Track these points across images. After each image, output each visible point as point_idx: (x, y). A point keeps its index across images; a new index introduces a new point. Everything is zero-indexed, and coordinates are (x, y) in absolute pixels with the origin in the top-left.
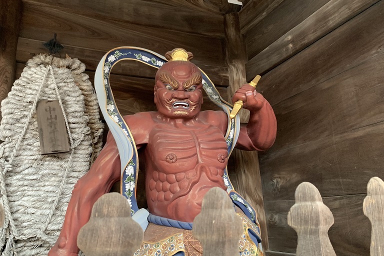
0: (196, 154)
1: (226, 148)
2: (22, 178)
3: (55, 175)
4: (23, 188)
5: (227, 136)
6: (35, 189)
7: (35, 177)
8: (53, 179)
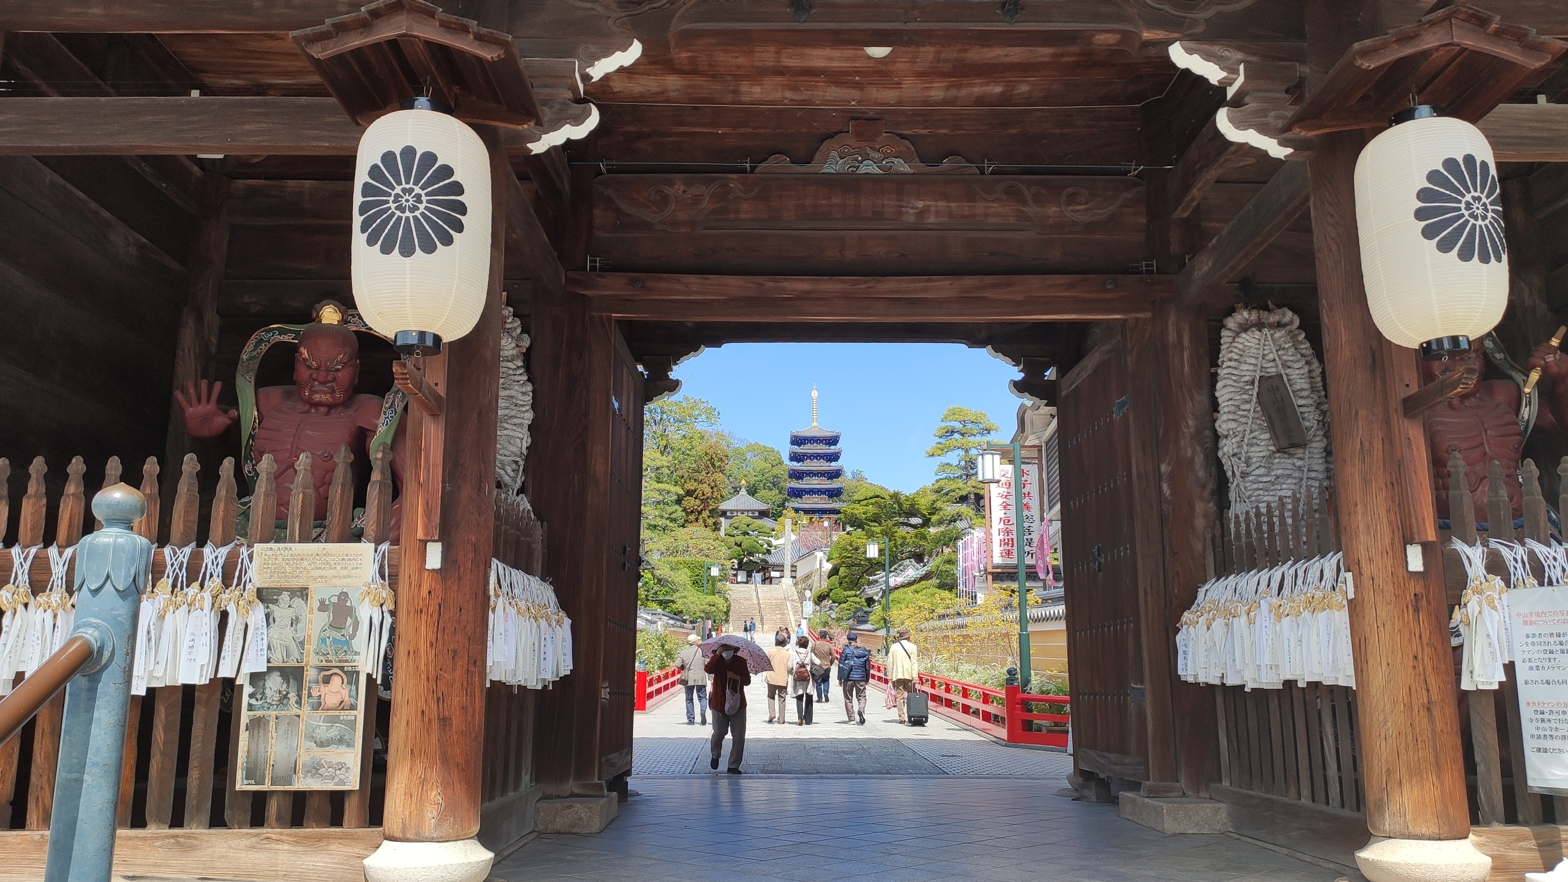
0: (1483, 443)
1: (1519, 434)
2: (1255, 480)
3: (1289, 476)
4: (1258, 492)
5: (1520, 417)
6: (1271, 493)
7: (1268, 479)
8: (1290, 481)
